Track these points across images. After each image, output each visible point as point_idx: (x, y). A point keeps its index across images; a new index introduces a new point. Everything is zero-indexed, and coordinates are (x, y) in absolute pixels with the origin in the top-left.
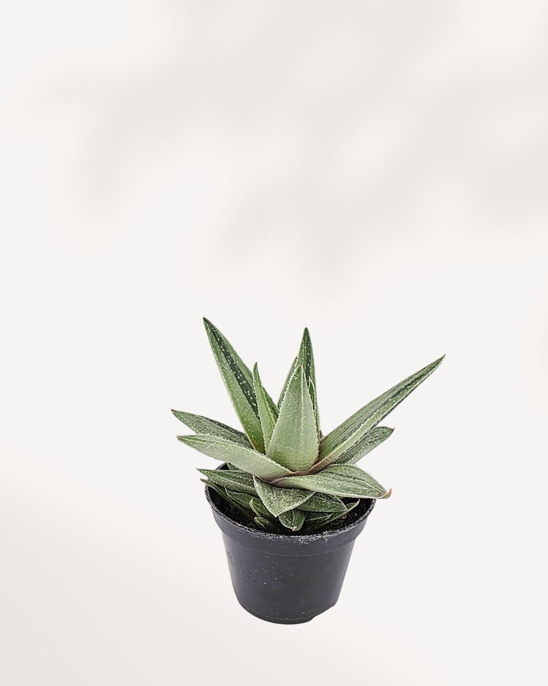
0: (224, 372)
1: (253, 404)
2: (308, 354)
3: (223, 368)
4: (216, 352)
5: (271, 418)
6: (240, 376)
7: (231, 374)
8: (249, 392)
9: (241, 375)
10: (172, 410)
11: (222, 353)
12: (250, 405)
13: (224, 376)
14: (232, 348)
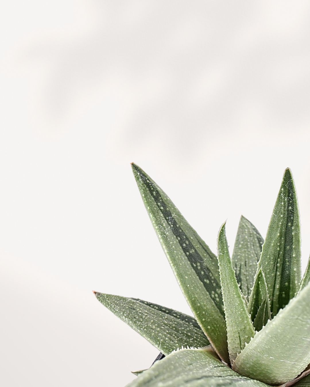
0: (165, 239)
1: (205, 280)
2: (290, 208)
3: (163, 234)
4: (153, 212)
5: (243, 308)
6: (186, 244)
7: (174, 241)
8: (199, 264)
9: (187, 242)
10: (95, 293)
11: (161, 213)
12: (202, 283)
13: (165, 244)
14: (173, 206)
